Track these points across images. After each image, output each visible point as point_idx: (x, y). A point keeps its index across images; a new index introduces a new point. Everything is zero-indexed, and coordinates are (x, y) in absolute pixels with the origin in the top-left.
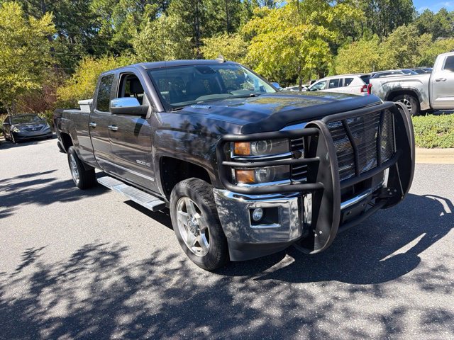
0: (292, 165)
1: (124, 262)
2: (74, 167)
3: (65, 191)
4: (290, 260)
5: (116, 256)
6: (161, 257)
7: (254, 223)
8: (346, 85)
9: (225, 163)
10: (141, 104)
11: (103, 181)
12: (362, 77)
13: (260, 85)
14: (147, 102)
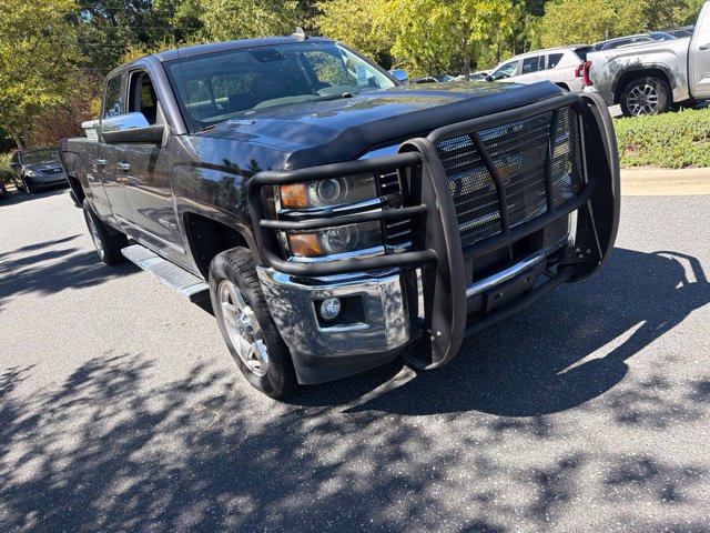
0: (386, 219)
1: (144, 387)
2: (94, 231)
3: (82, 270)
4: (407, 375)
5: (133, 376)
6: (202, 378)
7: (325, 323)
8: (550, 67)
9: (263, 222)
10: (152, 125)
12: (576, 51)
13: (369, 75)
14: (162, 122)
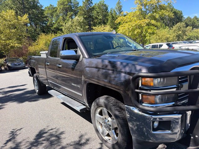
3: (31, 96)
8: (159, 48)
9: (137, 90)
10: (76, 54)
11: (51, 92)
14: (79, 53)
